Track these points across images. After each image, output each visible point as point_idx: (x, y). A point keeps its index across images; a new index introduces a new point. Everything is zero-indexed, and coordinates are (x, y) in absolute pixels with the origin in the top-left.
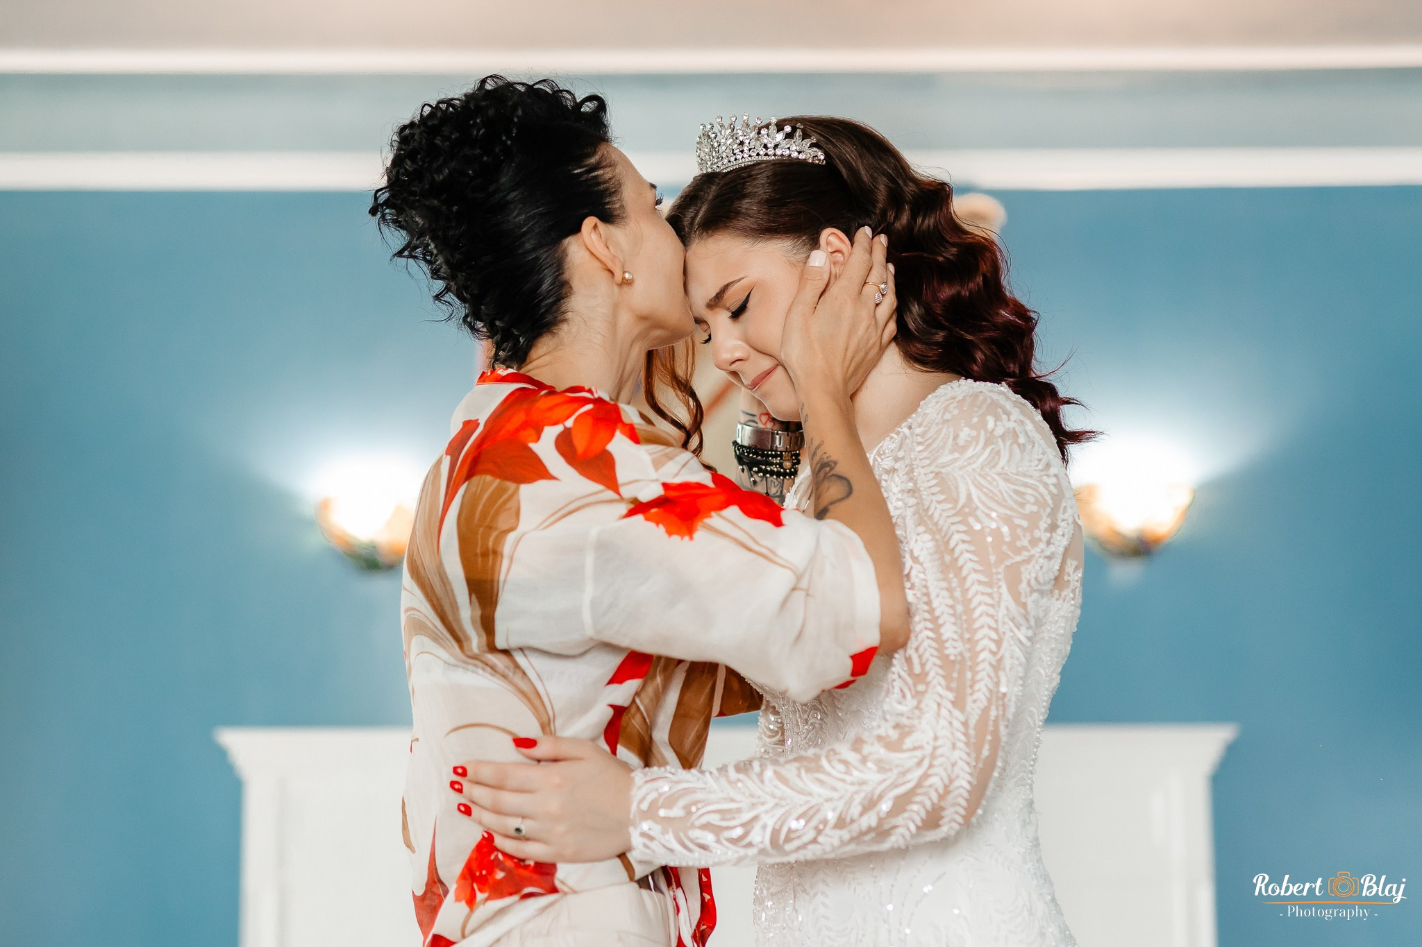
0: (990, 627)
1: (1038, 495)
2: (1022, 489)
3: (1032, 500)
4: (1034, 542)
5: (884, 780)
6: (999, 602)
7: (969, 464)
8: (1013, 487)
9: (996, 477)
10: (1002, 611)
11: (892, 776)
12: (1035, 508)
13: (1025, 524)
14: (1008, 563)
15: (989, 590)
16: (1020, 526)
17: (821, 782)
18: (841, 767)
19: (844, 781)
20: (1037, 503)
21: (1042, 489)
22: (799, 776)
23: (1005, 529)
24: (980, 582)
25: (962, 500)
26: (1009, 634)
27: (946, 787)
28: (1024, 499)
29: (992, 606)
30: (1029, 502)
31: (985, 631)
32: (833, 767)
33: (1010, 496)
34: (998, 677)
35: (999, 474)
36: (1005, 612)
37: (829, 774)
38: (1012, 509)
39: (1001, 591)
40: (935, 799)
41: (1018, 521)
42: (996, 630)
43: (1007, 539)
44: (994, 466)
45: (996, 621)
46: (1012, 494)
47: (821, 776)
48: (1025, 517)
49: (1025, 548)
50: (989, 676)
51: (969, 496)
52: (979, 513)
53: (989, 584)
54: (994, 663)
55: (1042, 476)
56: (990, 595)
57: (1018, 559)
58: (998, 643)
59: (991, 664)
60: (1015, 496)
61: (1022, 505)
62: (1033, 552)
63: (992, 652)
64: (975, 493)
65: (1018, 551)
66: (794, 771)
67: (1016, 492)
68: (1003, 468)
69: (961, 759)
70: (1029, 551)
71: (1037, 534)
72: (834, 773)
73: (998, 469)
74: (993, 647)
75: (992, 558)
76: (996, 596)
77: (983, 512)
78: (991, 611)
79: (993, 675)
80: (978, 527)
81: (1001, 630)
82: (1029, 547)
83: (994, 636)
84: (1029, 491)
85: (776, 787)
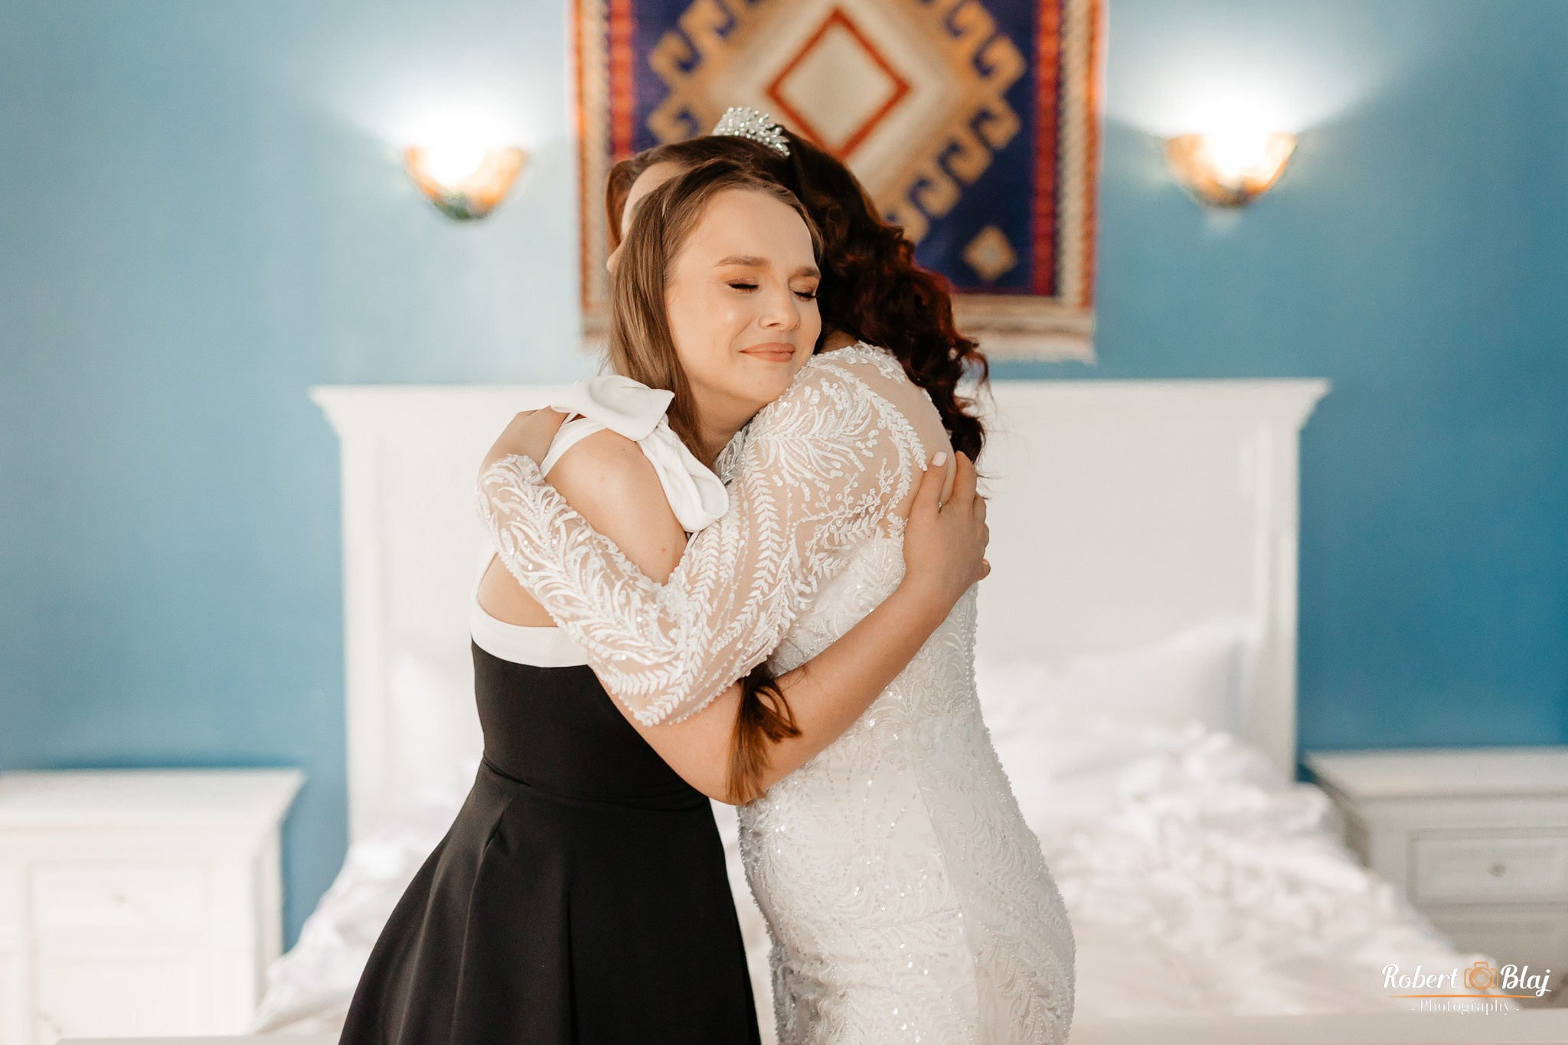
0: (769, 571)
1: (844, 461)
2: (830, 455)
3: (839, 466)
4: (834, 505)
5: (637, 641)
6: (785, 552)
7: (783, 431)
8: (821, 453)
9: (806, 442)
10: (786, 561)
11: (641, 642)
12: (840, 474)
13: (827, 488)
14: (804, 520)
15: (778, 539)
16: (821, 489)
17: (602, 594)
18: (623, 600)
19: (614, 610)
20: (843, 469)
21: (852, 456)
22: (595, 573)
23: (807, 491)
24: (773, 531)
25: (771, 461)
26: (783, 583)
27: (667, 686)
28: (830, 465)
29: (778, 554)
30: (835, 468)
31: (764, 573)
32: (619, 594)
33: (817, 461)
34: (758, 616)
35: (810, 440)
36: (788, 562)
37: (611, 595)
38: (817, 473)
39: (790, 543)
40: (653, 689)
41: (820, 485)
42: (774, 576)
43: (808, 499)
44: (806, 433)
45: (777, 568)
46: (818, 459)
47: (606, 590)
48: (826, 481)
49: (824, 510)
50: (752, 613)
51: (777, 459)
52: (784, 472)
53: (780, 534)
54: (761, 603)
55: (855, 441)
56: (779, 544)
57: (814, 518)
58: (772, 587)
59: (757, 603)
60: (822, 463)
61: (828, 471)
62: (831, 514)
63: (763, 593)
64: (783, 455)
65: (815, 512)
66: (597, 566)
67: (824, 458)
68: (814, 435)
69: (692, 672)
70: (827, 513)
71: (839, 497)
72: (615, 597)
73: (810, 436)
74: (766, 588)
75: (789, 513)
76: (784, 546)
77: (788, 471)
78: (775, 557)
79: (755, 611)
80: (780, 484)
81: (779, 576)
82: (828, 510)
83: (771, 580)
84: (837, 457)
85: (575, 561)
